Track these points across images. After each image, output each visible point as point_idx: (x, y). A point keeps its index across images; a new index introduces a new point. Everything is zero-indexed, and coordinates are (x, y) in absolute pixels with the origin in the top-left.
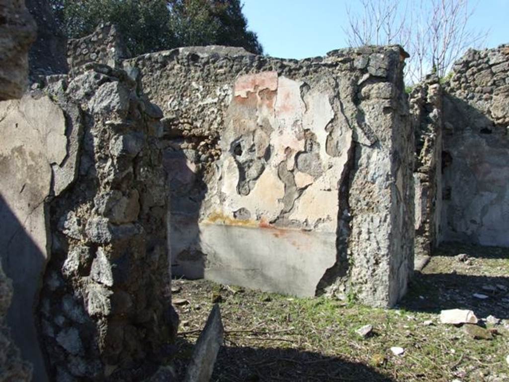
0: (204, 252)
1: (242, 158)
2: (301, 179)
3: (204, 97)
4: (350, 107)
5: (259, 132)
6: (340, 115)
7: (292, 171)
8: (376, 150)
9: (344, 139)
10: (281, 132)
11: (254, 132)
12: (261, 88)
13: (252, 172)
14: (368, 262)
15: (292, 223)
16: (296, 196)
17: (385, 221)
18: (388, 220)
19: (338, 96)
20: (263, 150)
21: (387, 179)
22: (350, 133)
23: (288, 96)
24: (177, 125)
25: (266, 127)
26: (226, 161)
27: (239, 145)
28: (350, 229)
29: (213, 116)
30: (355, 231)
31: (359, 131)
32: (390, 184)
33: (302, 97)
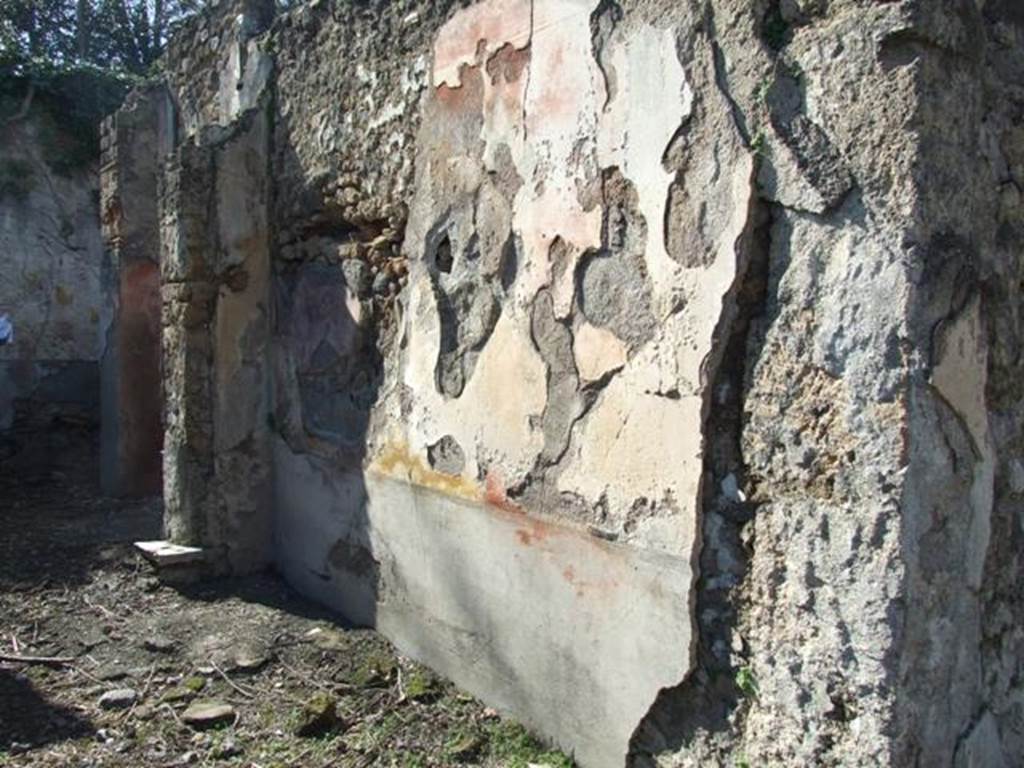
0: (376, 555)
1: (451, 282)
2: (594, 349)
3: (379, 106)
4: (745, 56)
5: (488, 193)
6: (714, 100)
7: (568, 322)
8: (848, 233)
9: (724, 195)
10: (540, 188)
11: (476, 193)
12: (491, 48)
13: (472, 325)
14: (804, 699)
15: (565, 501)
16: (577, 408)
17: (877, 542)
18: (891, 539)
19: (705, 25)
20: (497, 251)
21: (892, 360)
22: (746, 165)
23: (558, 58)
24: (332, 194)
25: (502, 176)
26: (418, 292)
27: (446, 242)
28: (745, 553)
29: (396, 158)
30: (762, 562)
31: (781, 154)
32: (905, 383)
33: (597, 53)
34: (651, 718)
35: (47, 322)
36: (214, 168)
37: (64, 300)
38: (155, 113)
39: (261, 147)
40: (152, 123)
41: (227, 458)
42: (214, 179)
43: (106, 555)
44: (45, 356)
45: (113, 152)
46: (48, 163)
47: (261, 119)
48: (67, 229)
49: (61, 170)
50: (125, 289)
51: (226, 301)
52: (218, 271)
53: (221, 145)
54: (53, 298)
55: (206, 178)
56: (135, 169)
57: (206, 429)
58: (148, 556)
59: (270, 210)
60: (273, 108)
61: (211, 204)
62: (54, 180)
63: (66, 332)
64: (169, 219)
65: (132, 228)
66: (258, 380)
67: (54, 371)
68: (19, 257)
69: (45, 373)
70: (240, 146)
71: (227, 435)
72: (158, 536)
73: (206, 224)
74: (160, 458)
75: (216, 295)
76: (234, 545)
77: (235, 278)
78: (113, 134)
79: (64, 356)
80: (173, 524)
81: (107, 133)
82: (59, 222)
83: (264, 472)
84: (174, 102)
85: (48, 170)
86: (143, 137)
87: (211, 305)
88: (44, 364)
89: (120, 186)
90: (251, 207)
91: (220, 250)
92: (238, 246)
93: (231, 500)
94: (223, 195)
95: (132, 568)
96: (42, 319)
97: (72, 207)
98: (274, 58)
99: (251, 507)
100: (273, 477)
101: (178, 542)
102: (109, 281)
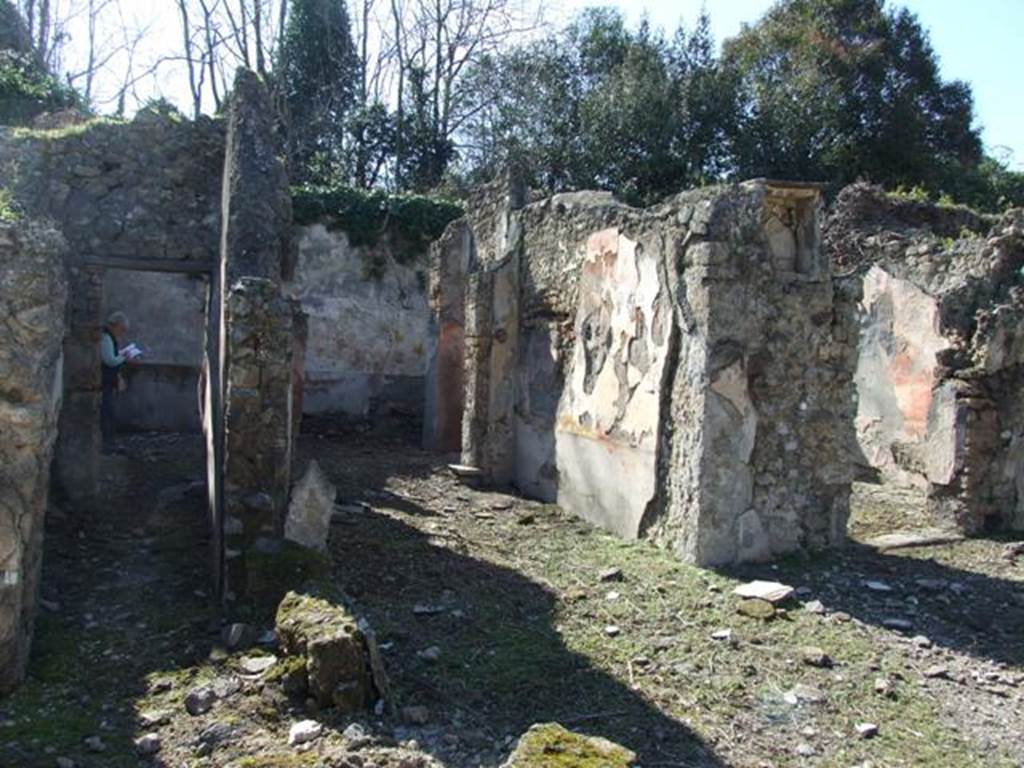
0: (559, 467)
1: (591, 344)
2: (633, 374)
3: (567, 262)
4: (672, 275)
5: (603, 308)
6: (665, 289)
7: (626, 364)
8: (694, 339)
9: (666, 322)
10: (619, 310)
11: (600, 309)
12: (606, 250)
13: (597, 363)
14: (682, 496)
15: (623, 435)
16: (627, 397)
17: (698, 440)
18: (701, 439)
19: (663, 262)
20: (605, 333)
21: (702, 380)
22: (670, 315)
23: (625, 261)
24: (547, 298)
25: (607, 303)
26: (578, 349)
27: (589, 328)
28: (670, 448)
29: (573, 287)
30: (675, 451)
31: (680, 312)
32: (705, 388)
33: (636, 263)
34: (645, 515)
35: (389, 352)
36: (493, 282)
37: (399, 339)
38: (461, 239)
39: (515, 269)
40: (459, 244)
41: (494, 426)
42: (493, 287)
43: (435, 469)
44: (387, 373)
45: (438, 261)
46: (394, 257)
47: (516, 256)
48: (403, 296)
49: (401, 260)
50: (442, 336)
51: (497, 348)
52: (493, 332)
53: (496, 270)
54: (393, 337)
55: (489, 287)
56: (449, 271)
57: (484, 410)
58: (455, 471)
59: (519, 301)
60: (522, 251)
61: (491, 299)
62: (397, 266)
63: (399, 358)
64: (471, 306)
65: (446, 302)
66: (510, 387)
67: (392, 381)
68: (377, 313)
69: (386, 382)
70: (506, 269)
71: (494, 413)
72: (458, 462)
73: (489, 309)
74: (460, 426)
75: (491, 344)
76: (495, 469)
77: (501, 336)
78: (438, 251)
79: (397, 372)
80: (466, 457)
81: (434, 249)
82: (398, 292)
83: (511, 434)
84: (470, 232)
85: (394, 261)
86: (454, 252)
87: (490, 349)
88: (387, 377)
89: (441, 281)
90: (509, 300)
91: (494, 322)
92: (504, 320)
93: (493, 446)
94: (496, 293)
95: (447, 475)
96: (386, 350)
97: (406, 282)
98: (523, 225)
99: (503, 451)
100: (515, 438)
101: (469, 465)
102: (433, 330)
